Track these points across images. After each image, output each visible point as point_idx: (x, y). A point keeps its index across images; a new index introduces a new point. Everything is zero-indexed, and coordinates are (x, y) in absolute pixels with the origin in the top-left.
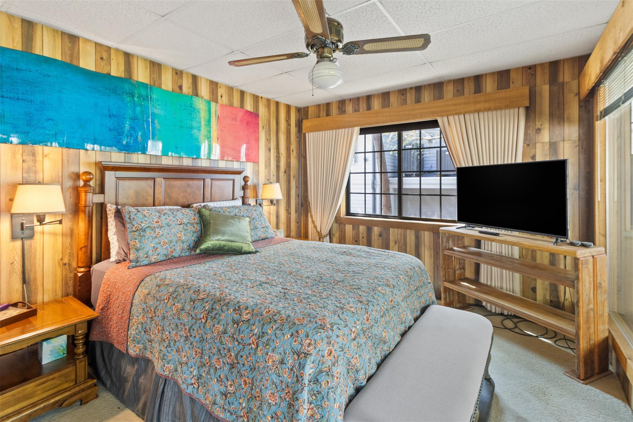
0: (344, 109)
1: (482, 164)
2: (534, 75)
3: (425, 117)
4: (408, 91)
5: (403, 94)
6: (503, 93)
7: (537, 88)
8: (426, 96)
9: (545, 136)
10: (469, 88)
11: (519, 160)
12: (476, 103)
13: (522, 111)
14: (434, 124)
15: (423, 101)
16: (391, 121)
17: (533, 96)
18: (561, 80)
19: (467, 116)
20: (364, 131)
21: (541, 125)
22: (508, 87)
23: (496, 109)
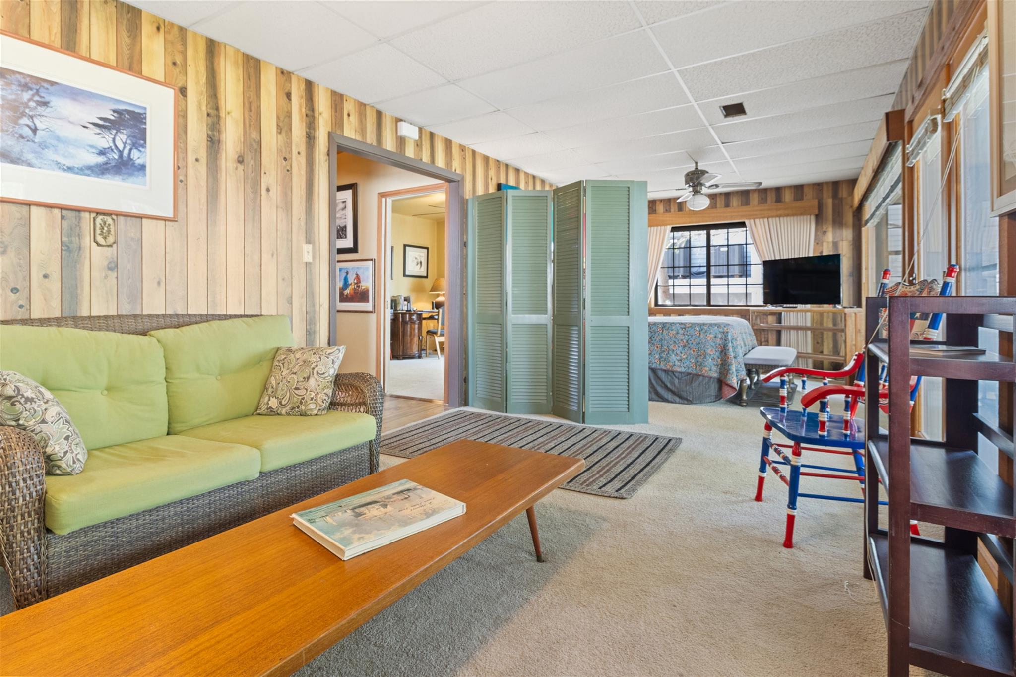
0: (654, 208)
1: (782, 258)
2: (821, 190)
3: (734, 220)
4: (718, 196)
5: (713, 199)
6: (799, 204)
7: (824, 201)
8: (735, 201)
9: (830, 237)
10: (771, 197)
11: (811, 255)
12: (777, 210)
13: (813, 218)
14: (742, 225)
15: (731, 205)
16: (703, 222)
17: (820, 206)
18: (840, 195)
19: (770, 220)
20: (674, 229)
21: (827, 228)
22: (801, 199)
23: (793, 215)
